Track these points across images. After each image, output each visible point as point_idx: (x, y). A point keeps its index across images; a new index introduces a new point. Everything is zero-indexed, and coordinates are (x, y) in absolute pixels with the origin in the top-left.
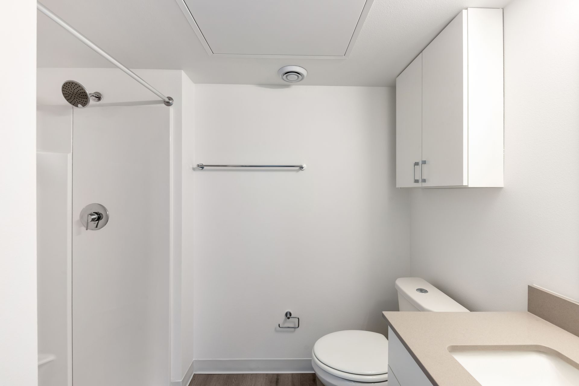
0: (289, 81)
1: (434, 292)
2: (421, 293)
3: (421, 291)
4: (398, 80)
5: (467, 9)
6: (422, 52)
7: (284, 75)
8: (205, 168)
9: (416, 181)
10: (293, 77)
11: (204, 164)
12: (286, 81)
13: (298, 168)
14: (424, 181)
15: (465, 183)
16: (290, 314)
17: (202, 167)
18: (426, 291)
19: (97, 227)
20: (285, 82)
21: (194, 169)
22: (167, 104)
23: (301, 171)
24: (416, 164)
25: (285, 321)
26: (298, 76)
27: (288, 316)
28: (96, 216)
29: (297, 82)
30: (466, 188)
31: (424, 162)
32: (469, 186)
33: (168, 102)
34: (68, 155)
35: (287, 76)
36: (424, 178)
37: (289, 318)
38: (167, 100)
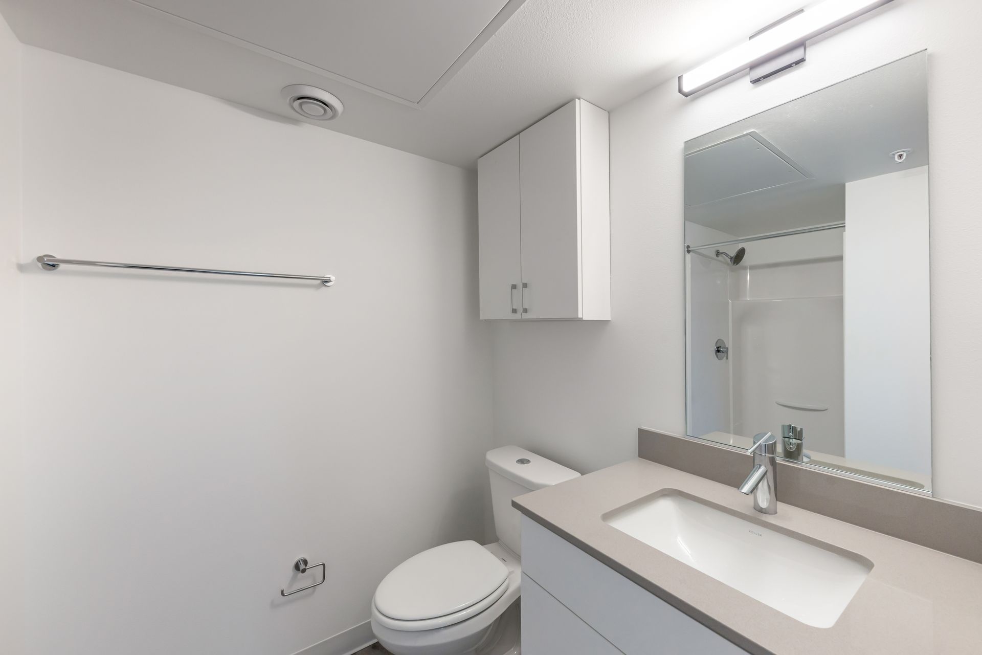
0: (305, 115)
1: (536, 460)
2: (522, 465)
3: (522, 461)
4: (480, 161)
5: (579, 99)
6: (519, 133)
7: (294, 101)
8: (62, 266)
9: (514, 311)
10: (318, 109)
12: (297, 112)
13: (319, 281)
14: (525, 311)
15: (580, 316)
16: (305, 562)
17: (50, 264)
18: (528, 461)
20: (297, 114)
23: (324, 288)
24: (514, 287)
25: (294, 579)
26: (325, 110)
27: (302, 567)
29: (320, 120)
30: (581, 320)
31: (525, 285)
32: (584, 319)
35: (301, 105)
36: (526, 307)
37: (304, 571)
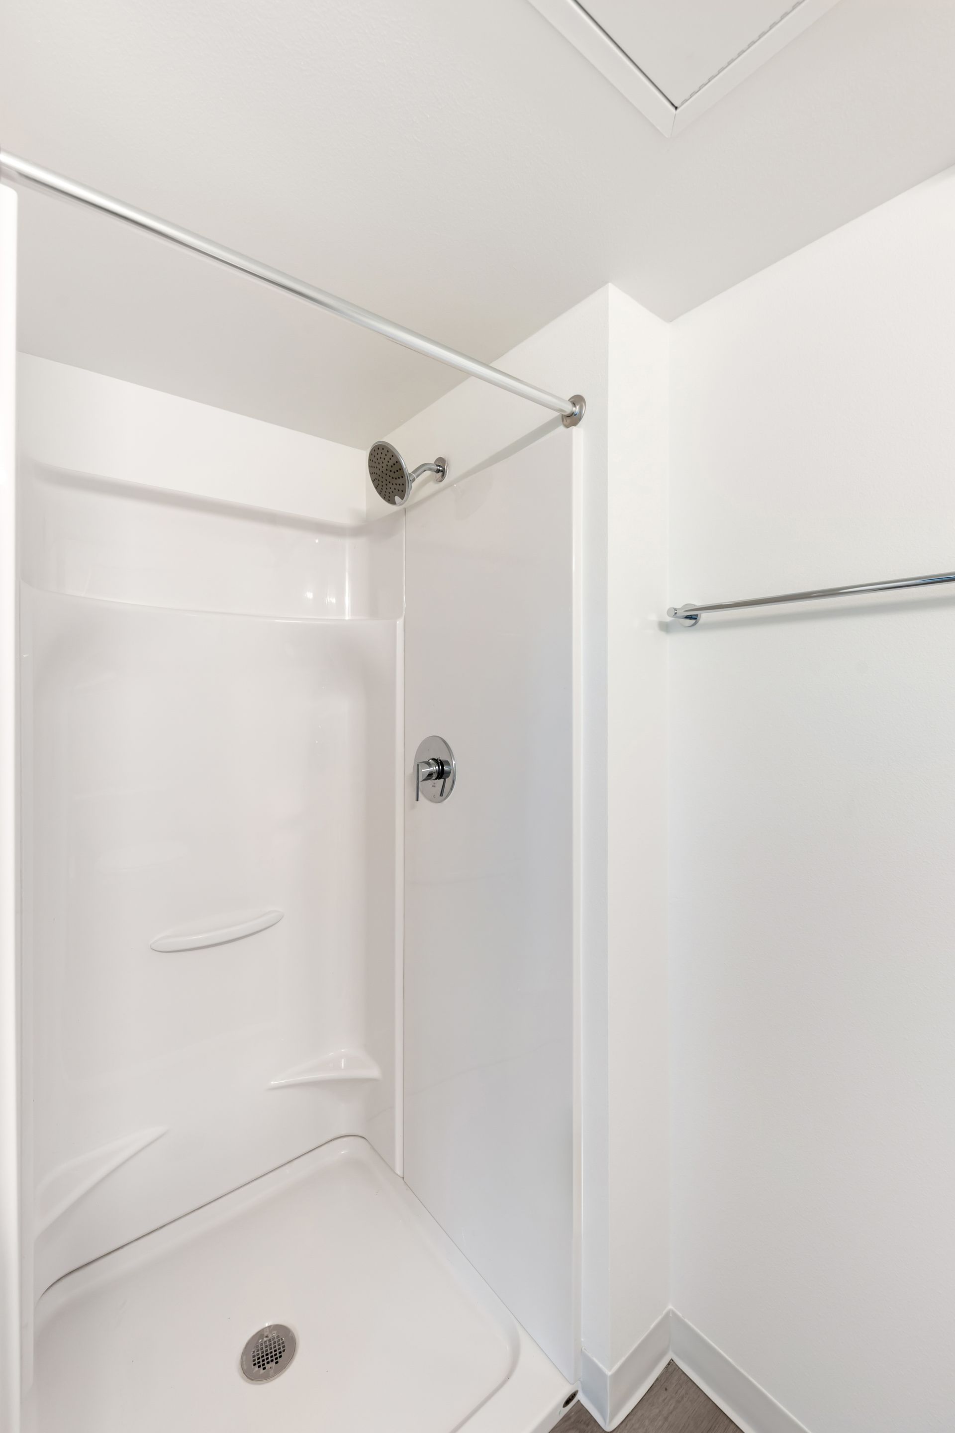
11: (699, 603)
17: (692, 615)
19: (441, 794)
21: (665, 627)
22: (569, 420)
28: (435, 768)
33: (571, 415)
34: (398, 622)
38: (569, 408)
